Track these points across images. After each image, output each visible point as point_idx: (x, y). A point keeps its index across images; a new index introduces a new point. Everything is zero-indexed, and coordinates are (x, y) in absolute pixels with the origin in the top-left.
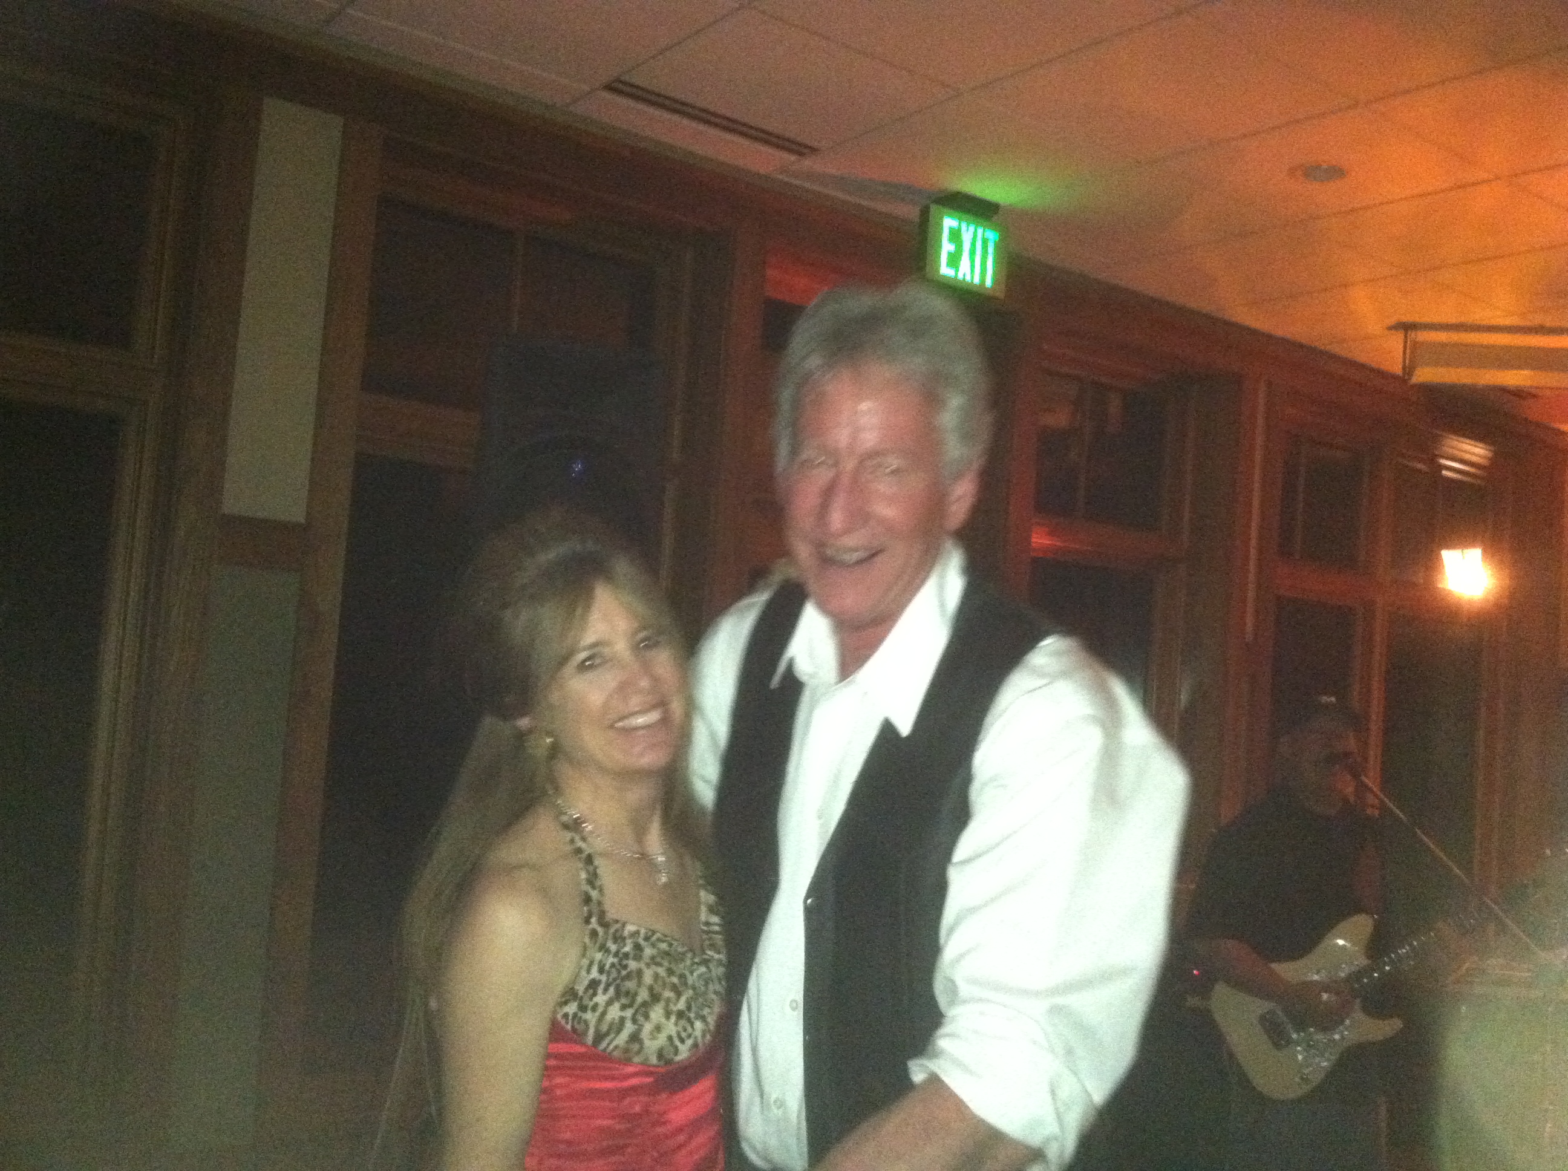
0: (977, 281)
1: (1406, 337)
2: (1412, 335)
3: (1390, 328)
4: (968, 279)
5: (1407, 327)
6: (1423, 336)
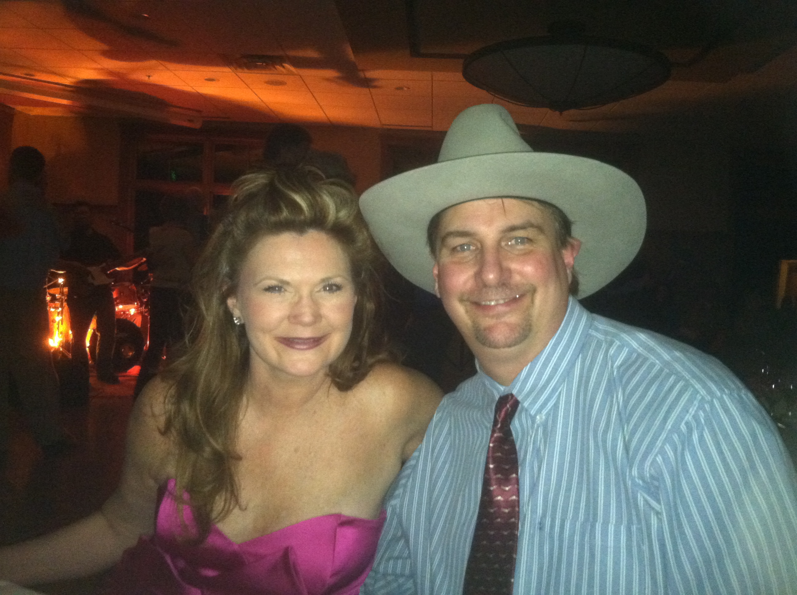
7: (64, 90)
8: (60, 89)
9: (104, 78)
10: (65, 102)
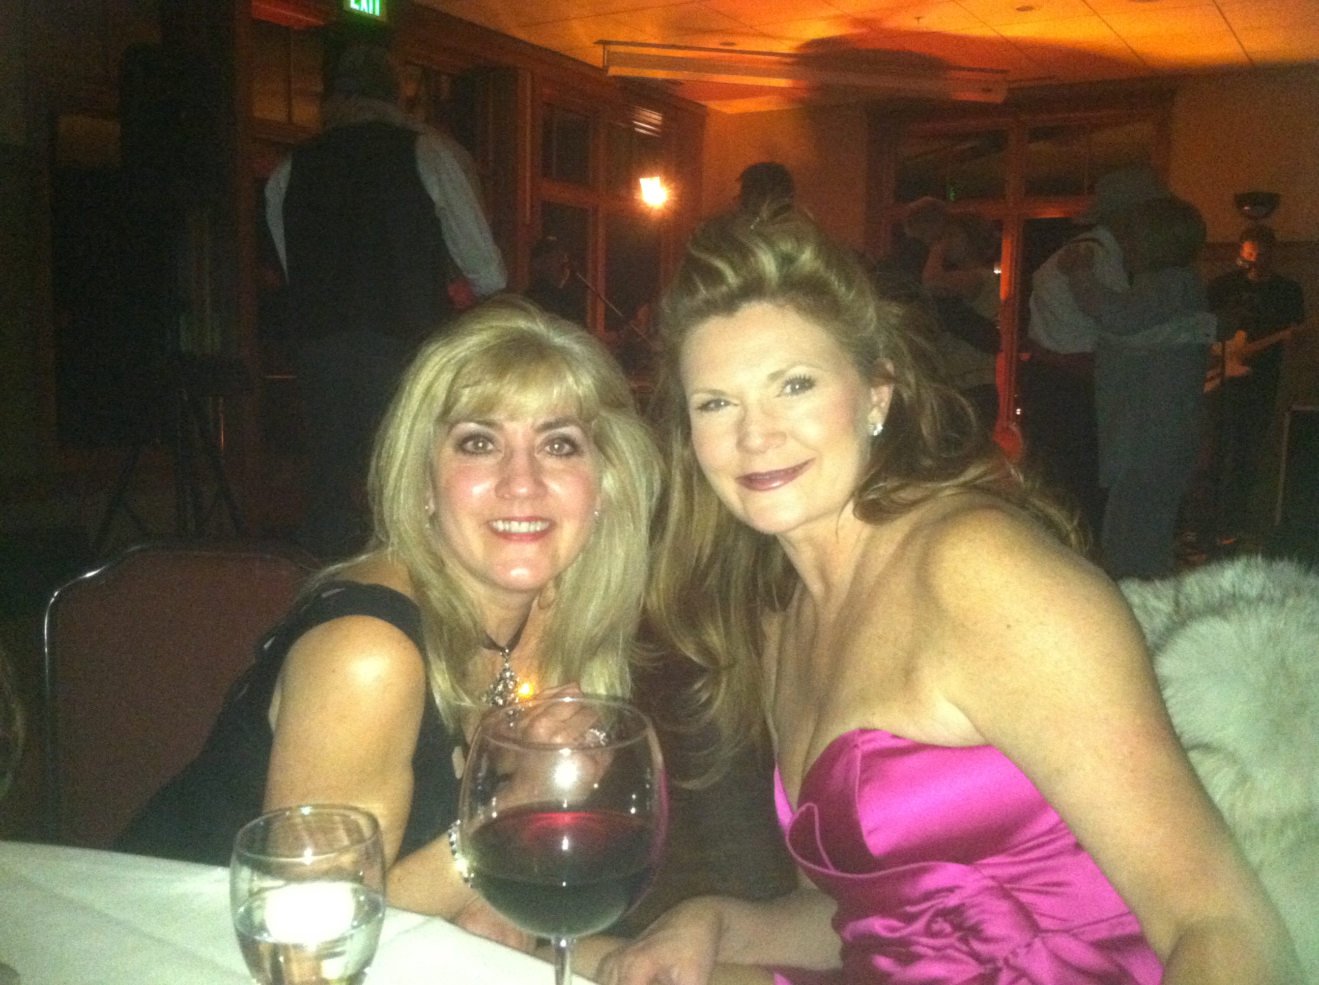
0: (371, 12)
1: (604, 48)
2: (607, 47)
3: (596, 43)
4: (366, 11)
5: (604, 43)
6: (613, 48)
7: (781, 63)
8: (775, 63)
9: (846, 33)
10: (782, 83)
